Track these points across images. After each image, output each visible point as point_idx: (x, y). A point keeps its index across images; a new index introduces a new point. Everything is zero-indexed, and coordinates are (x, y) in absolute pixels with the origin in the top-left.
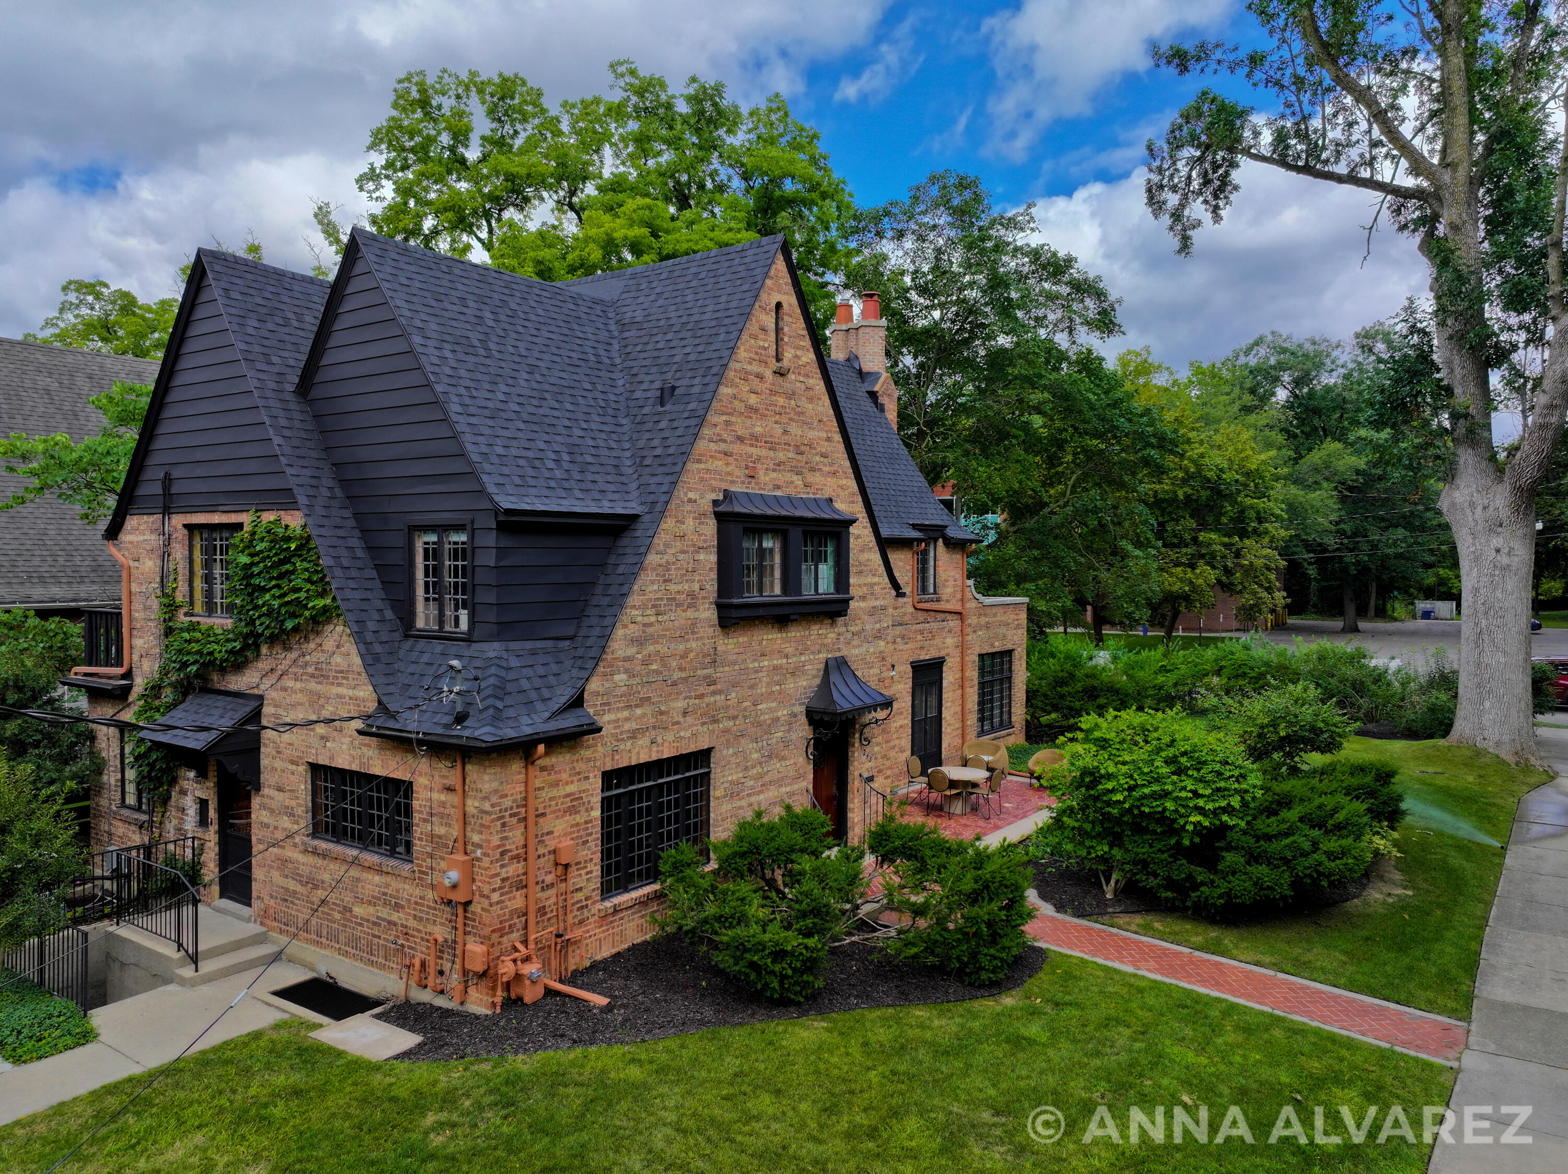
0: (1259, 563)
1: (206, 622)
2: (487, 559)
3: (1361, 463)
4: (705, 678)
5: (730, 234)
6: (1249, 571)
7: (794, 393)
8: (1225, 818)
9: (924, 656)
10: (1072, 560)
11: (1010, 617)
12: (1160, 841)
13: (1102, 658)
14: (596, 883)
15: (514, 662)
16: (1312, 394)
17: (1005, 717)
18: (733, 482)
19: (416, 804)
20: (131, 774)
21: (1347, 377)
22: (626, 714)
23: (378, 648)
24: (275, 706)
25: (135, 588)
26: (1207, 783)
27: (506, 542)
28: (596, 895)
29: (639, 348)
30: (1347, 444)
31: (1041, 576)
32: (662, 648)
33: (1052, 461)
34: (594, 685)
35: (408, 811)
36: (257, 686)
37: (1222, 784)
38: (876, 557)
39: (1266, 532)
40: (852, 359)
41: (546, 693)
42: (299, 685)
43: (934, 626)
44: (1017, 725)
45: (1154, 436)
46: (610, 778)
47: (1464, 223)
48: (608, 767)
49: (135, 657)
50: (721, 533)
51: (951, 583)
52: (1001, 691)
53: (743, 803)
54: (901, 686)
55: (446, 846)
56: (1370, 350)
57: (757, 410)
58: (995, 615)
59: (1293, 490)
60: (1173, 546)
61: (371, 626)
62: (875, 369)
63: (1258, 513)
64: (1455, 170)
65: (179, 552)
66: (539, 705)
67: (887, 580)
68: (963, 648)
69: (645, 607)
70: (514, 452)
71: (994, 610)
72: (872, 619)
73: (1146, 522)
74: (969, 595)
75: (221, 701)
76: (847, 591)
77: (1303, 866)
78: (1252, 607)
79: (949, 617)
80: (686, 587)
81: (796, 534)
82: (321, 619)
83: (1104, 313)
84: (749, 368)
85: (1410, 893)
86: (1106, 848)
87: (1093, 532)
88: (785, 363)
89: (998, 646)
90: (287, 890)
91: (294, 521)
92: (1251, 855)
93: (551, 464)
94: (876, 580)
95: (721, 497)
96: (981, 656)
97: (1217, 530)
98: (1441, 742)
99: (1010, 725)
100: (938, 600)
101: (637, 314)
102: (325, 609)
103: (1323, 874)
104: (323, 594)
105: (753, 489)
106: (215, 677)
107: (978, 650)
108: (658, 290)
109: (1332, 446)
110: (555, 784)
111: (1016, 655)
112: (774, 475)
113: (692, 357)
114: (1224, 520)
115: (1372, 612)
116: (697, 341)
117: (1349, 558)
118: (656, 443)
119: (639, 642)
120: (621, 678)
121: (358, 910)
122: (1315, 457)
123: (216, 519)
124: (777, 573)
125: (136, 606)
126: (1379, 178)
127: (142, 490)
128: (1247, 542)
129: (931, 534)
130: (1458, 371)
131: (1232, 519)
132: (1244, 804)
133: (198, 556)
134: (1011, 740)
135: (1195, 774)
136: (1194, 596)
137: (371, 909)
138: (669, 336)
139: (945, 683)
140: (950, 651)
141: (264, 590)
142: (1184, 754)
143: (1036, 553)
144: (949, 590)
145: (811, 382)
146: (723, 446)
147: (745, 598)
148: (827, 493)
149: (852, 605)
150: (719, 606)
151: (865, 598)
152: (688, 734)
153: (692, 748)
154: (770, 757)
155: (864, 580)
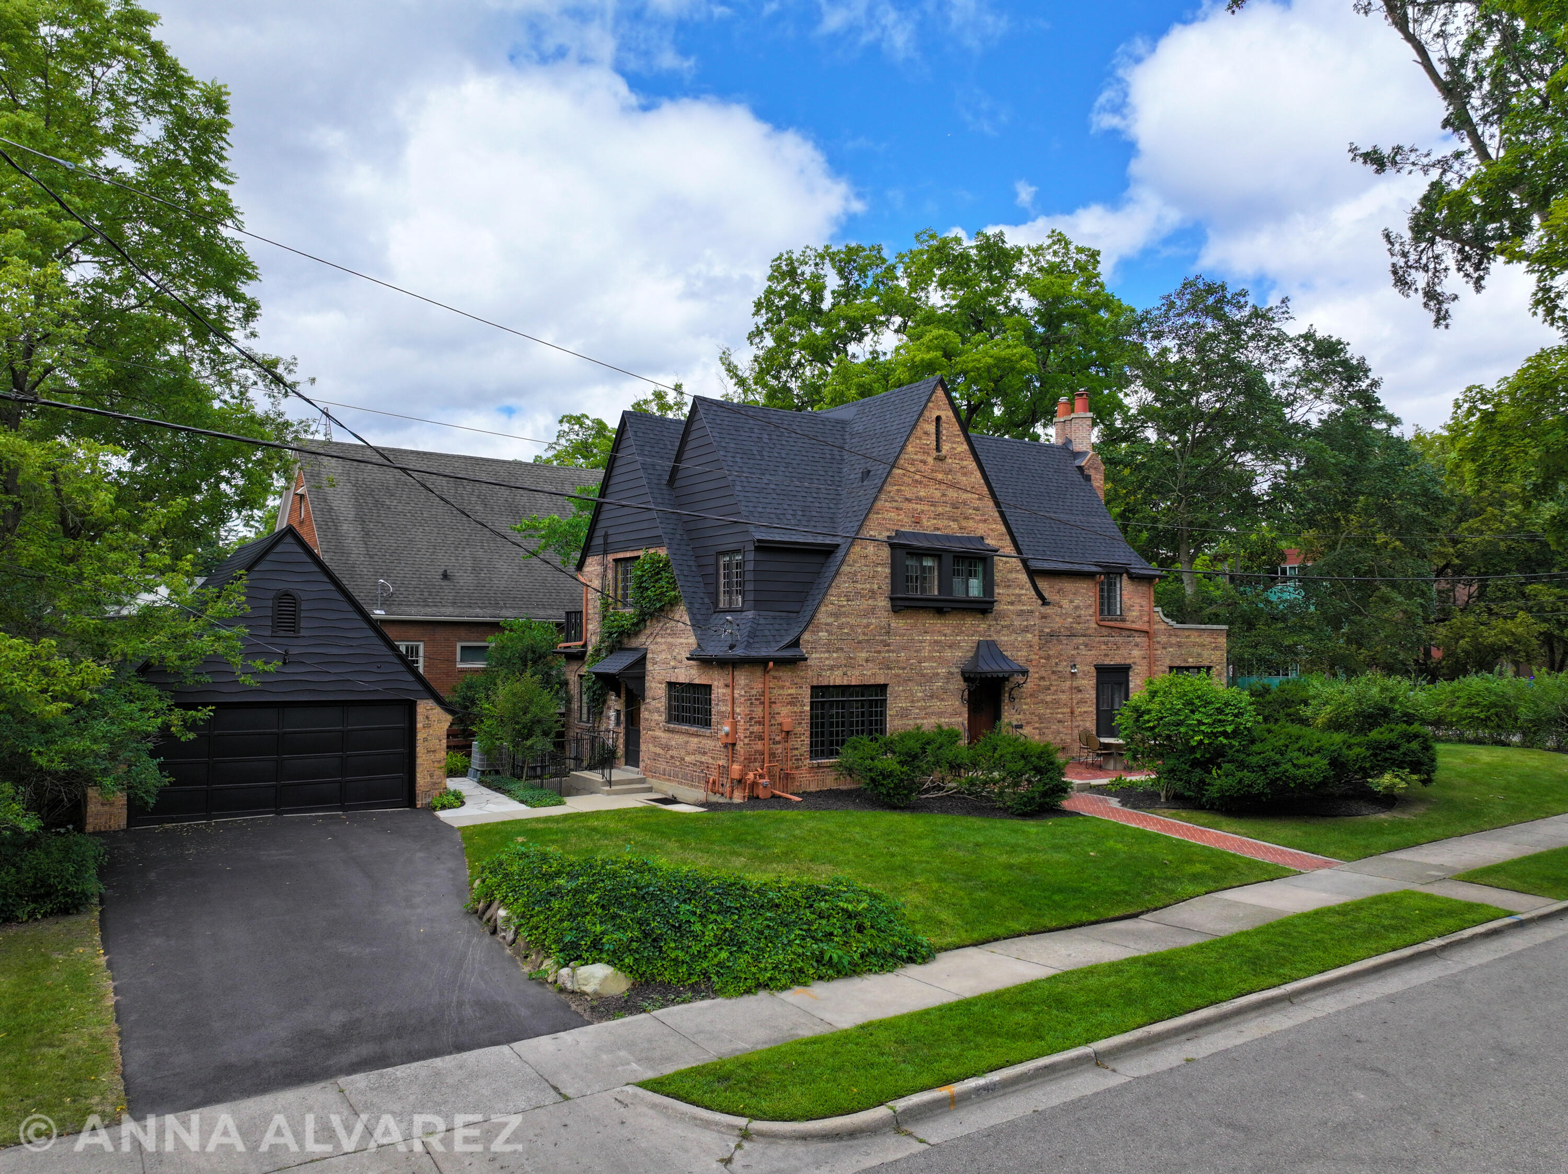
1: (621, 611)
2: (750, 566)
4: (882, 641)
5: (1008, 351)
7: (951, 471)
9: (1109, 662)
11: (1207, 640)
14: (806, 748)
15: (762, 621)
18: (902, 526)
19: (713, 697)
20: (585, 697)
22: (827, 655)
23: (699, 617)
24: (652, 653)
25: (589, 596)
27: (760, 557)
28: (807, 755)
29: (857, 448)
32: (852, 620)
34: (806, 636)
35: (710, 702)
36: (645, 643)
38: (1024, 578)
41: (778, 638)
42: (663, 640)
43: (1120, 640)
46: (816, 690)
48: (815, 684)
49: (589, 634)
50: (893, 556)
51: (1137, 608)
53: (911, 722)
54: (1085, 682)
55: (725, 716)
57: (921, 482)
58: (1188, 637)
61: (697, 605)
62: (1084, 451)
65: (610, 575)
66: (773, 644)
67: (1034, 593)
68: (1151, 659)
69: (840, 596)
70: (768, 510)
71: (1188, 634)
72: (1020, 618)
74: (1157, 619)
75: (627, 653)
76: (993, 596)
77: (1272, 771)
79: (1136, 635)
80: (868, 586)
81: (948, 560)
82: (674, 602)
84: (915, 457)
88: (944, 452)
89: (1193, 662)
90: (655, 753)
91: (663, 553)
93: (790, 517)
94: (1024, 592)
95: (894, 534)
96: (1173, 668)
100: (1124, 620)
101: (860, 428)
102: (676, 597)
104: (674, 589)
105: (918, 530)
106: (626, 641)
107: (1168, 662)
108: (873, 412)
110: (782, 687)
111: (1215, 670)
112: (935, 522)
113: (882, 453)
116: (886, 443)
118: (856, 503)
119: (836, 615)
120: (823, 634)
121: (687, 759)
123: (628, 555)
124: (936, 583)
125: (590, 607)
127: (594, 542)
129: (1115, 570)
133: (620, 577)
135: (1203, 710)
137: (693, 757)
139: (1131, 685)
140: (1137, 660)
141: (647, 589)
142: (1198, 697)
144: (1135, 614)
145: (965, 463)
146: (895, 504)
147: (912, 595)
148: (979, 533)
149: (997, 607)
150: (892, 599)
151: (1012, 603)
152: (869, 673)
153: (872, 682)
154: (932, 697)
155: (1010, 591)
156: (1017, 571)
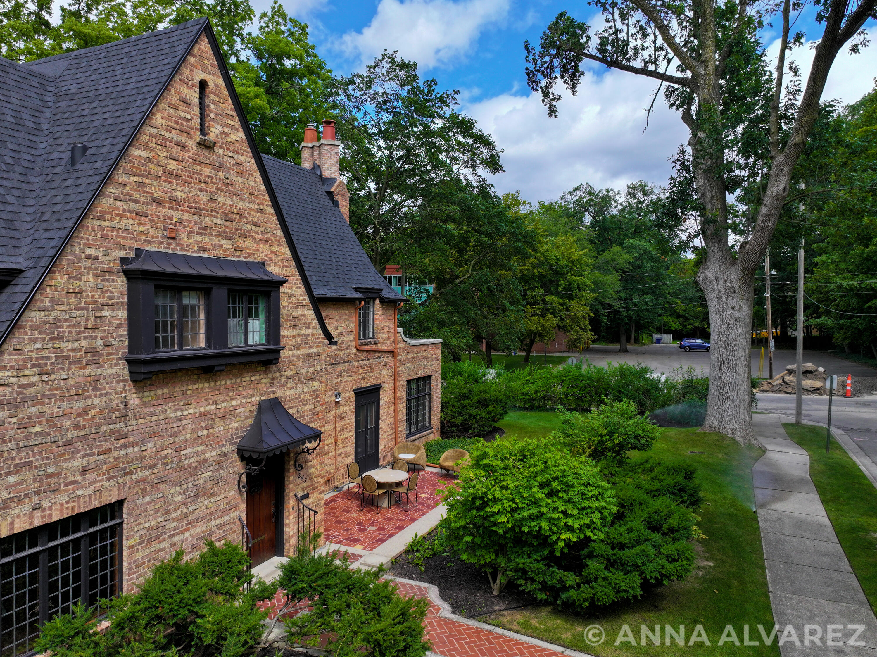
0: (579, 314)
3: (630, 258)
4: (112, 433)
6: (574, 319)
7: (221, 166)
8: (589, 533)
9: (365, 384)
10: (473, 312)
11: (430, 352)
12: (536, 552)
13: (491, 374)
16: (604, 219)
17: (427, 421)
18: (146, 242)
21: (623, 210)
26: (574, 504)
29: (66, 115)
30: (624, 248)
31: (454, 323)
32: (49, 408)
33: (461, 252)
37: (586, 504)
38: (310, 313)
39: (583, 296)
40: (316, 168)
43: (373, 361)
44: (435, 427)
45: (521, 234)
47: (712, 99)
50: (132, 292)
51: (386, 330)
52: (424, 404)
53: (165, 545)
54: (346, 408)
56: (635, 196)
57: (177, 176)
58: (419, 352)
59: (597, 273)
60: (531, 304)
62: (332, 176)
63: (578, 285)
64: (707, 66)
67: (320, 331)
68: (395, 376)
69: (21, 368)
71: (418, 349)
72: (306, 364)
73: (517, 289)
74: (399, 338)
76: (278, 341)
78: (576, 339)
79: (385, 355)
80: (85, 343)
81: (220, 292)
83: (492, 157)
84: (168, 135)
85: (711, 564)
86: (493, 557)
87: (486, 295)
88: (211, 137)
89: (421, 373)
92: (608, 560)
94: (310, 331)
95: (132, 255)
96: (409, 382)
97: (556, 295)
98: (699, 430)
99: (430, 427)
100: (376, 343)
101: (72, 87)
103: (666, 576)
105: (172, 249)
107: (406, 377)
108: (94, 67)
109: (616, 249)
111: (434, 378)
112: (200, 238)
113: (109, 122)
114: (560, 289)
115: (632, 340)
116: (116, 108)
117: (624, 313)
118: (59, 199)
122: (607, 255)
124: (202, 330)
126: (659, 70)
128: (573, 302)
129: (369, 295)
130: (708, 193)
131: (564, 288)
132: (603, 518)
134: (430, 438)
135: (565, 497)
136: (544, 333)
138: (94, 105)
139: (381, 403)
140: (385, 379)
143: (451, 308)
144: (384, 336)
145: (241, 158)
146: (134, 206)
147: (163, 353)
148: (260, 257)
149: (284, 354)
150: (130, 362)
151: (297, 347)
152: (89, 491)
153: (95, 504)
154: (196, 496)
155: (296, 332)
156: (304, 306)
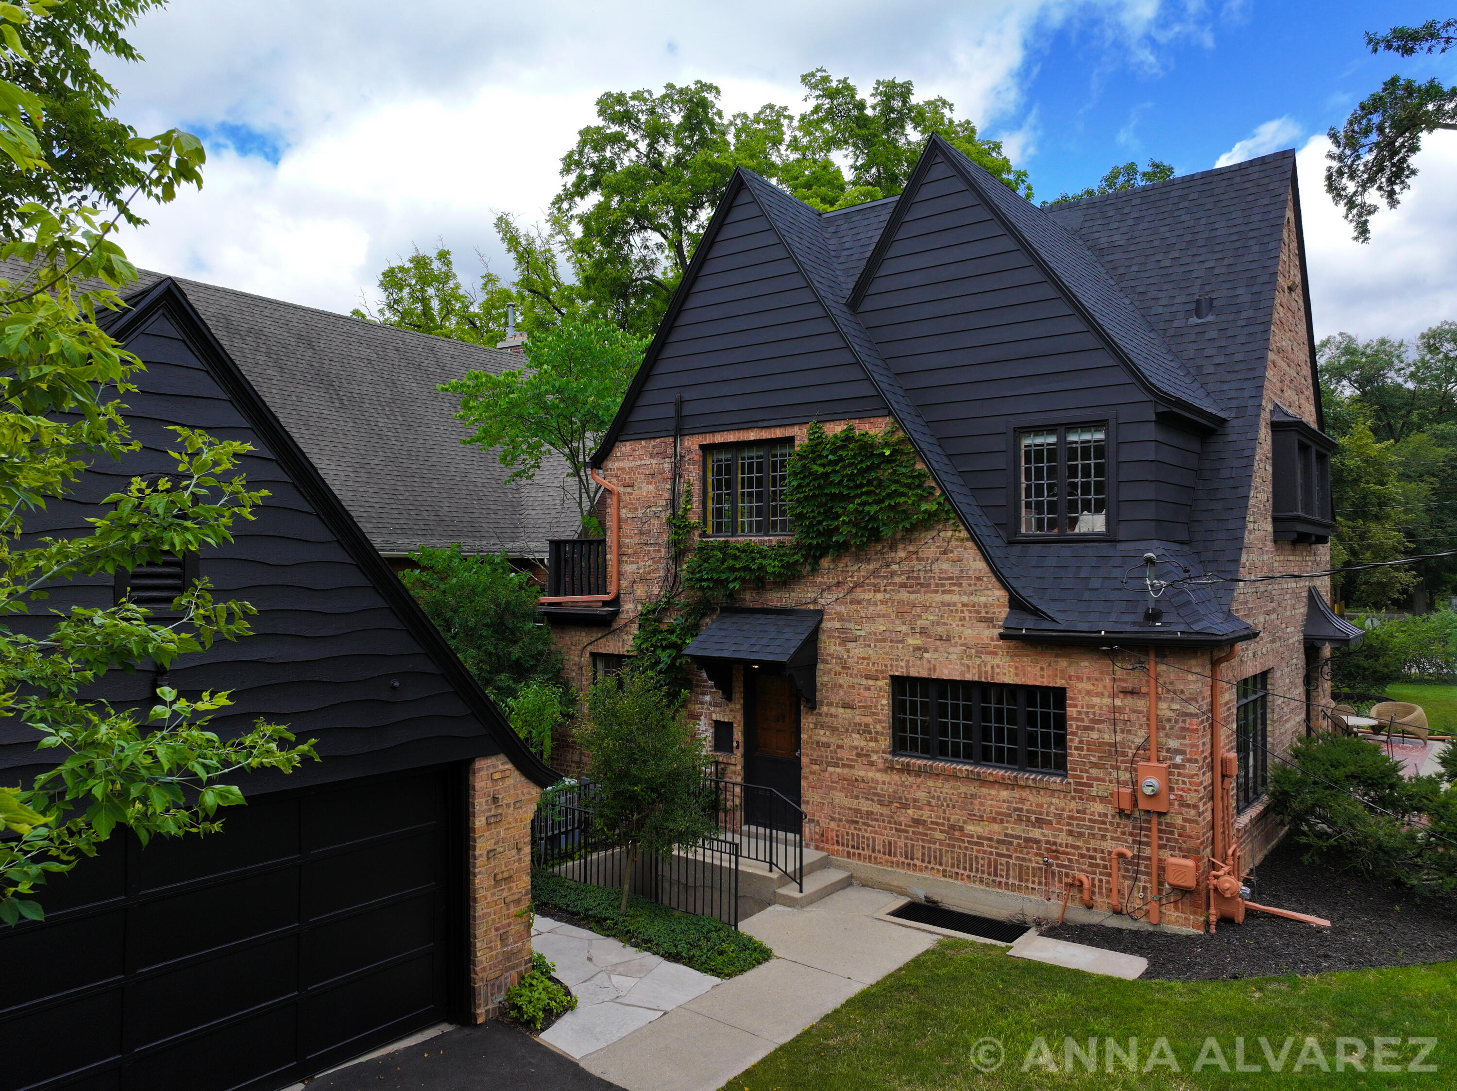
2: (1141, 453)
14: (1235, 801)
19: (1071, 712)
23: (997, 552)
24: (841, 620)
25: (624, 513)
35: (1061, 722)
36: (815, 601)
42: (880, 596)
49: (624, 584)
55: (1124, 754)
56: (1438, 349)
61: (983, 530)
88: (1291, 279)
90: (857, 811)
91: (875, 428)
105: (1282, 403)
106: (750, 595)
113: (1220, 271)
116: (1218, 256)
121: (970, 828)
125: (628, 531)
127: (647, 414)
133: (709, 477)
137: (996, 827)
150: (1274, 520)
154: (1292, 682)
